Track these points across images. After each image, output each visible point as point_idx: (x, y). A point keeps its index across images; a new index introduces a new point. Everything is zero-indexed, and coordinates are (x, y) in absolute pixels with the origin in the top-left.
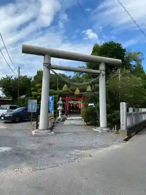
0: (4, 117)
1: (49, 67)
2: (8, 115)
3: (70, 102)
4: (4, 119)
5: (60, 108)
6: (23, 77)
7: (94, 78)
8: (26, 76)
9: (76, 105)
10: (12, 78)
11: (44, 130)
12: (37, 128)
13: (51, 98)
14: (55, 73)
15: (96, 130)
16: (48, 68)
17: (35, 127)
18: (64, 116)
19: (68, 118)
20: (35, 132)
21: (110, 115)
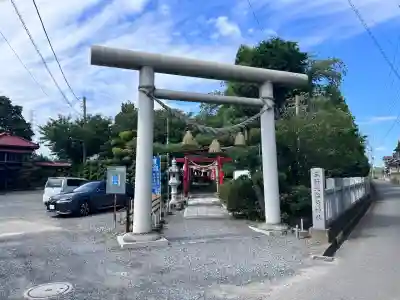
0: (54, 204)
1: (151, 93)
2: (63, 200)
3: (194, 168)
4: (56, 209)
5: (173, 181)
6: (94, 119)
7: (250, 115)
8: (98, 116)
9: (205, 173)
10: (70, 121)
11: (143, 234)
12: (128, 231)
13: (155, 160)
14: (166, 107)
15: (257, 230)
16: (149, 95)
17: (124, 227)
18: (183, 197)
19: (191, 202)
20: (126, 240)
21: (286, 195)
